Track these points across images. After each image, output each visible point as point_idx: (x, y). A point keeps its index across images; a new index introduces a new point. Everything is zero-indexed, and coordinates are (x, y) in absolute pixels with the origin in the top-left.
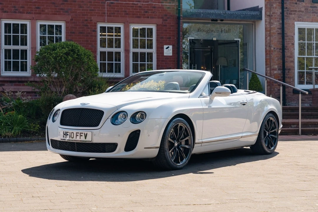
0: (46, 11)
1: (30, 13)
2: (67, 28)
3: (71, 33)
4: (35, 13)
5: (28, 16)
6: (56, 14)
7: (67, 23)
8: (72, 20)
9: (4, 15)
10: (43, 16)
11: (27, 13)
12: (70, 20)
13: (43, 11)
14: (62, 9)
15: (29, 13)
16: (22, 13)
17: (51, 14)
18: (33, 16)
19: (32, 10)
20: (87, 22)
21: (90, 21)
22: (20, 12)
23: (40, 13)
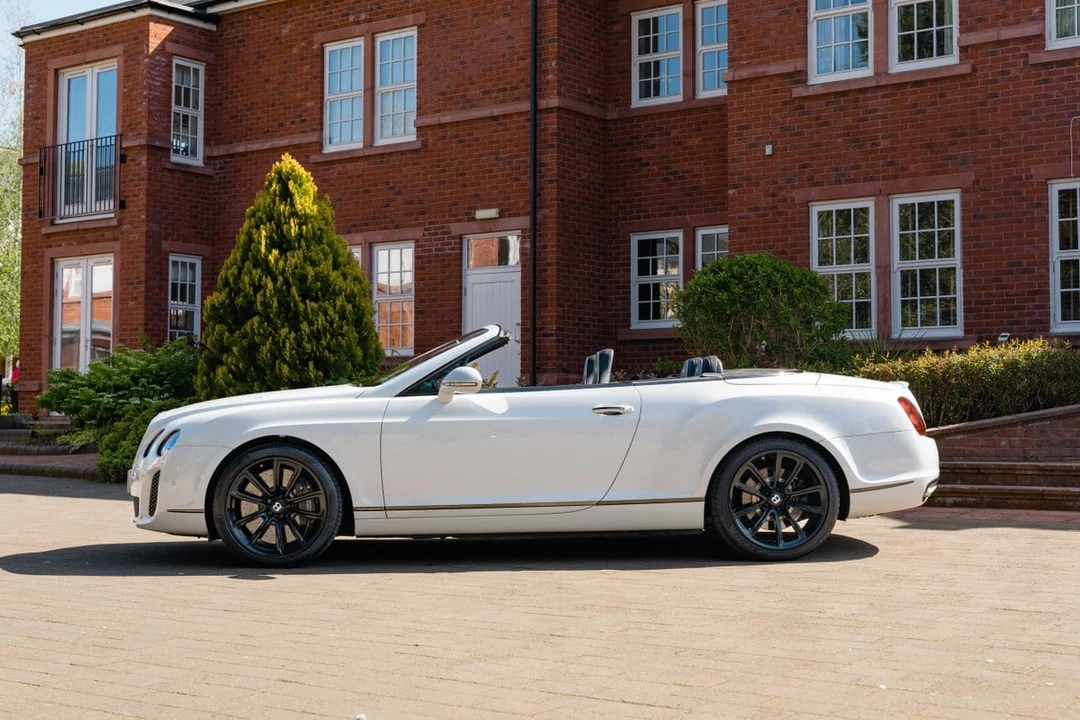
0: (912, 168)
1: (873, 179)
2: (963, 205)
3: (975, 217)
4: (884, 179)
5: (869, 187)
6: (937, 173)
7: (964, 192)
8: (976, 182)
9: (814, 191)
10: (903, 182)
11: (866, 180)
12: (971, 184)
13: (903, 169)
14: (950, 158)
15: (869, 181)
16: (855, 181)
17: (922, 175)
18: (880, 184)
19: (878, 172)
20: (1017, 182)
21: (1027, 178)
22: (850, 181)
23: (896, 177)
